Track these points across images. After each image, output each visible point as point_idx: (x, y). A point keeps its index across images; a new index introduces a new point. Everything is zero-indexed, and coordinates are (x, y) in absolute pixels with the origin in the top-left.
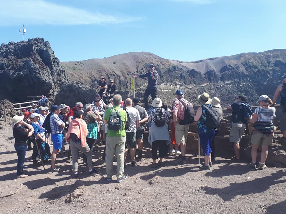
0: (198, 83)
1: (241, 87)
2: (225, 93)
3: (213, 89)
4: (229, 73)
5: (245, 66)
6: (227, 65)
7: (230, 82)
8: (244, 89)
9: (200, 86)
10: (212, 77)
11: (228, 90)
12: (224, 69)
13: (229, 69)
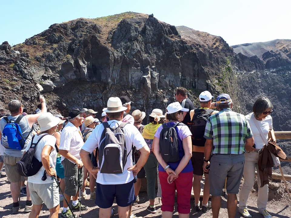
0: (248, 69)
1: (286, 76)
2: (271, 83)
3: (260, 78)
4: (274, 59)
5: (285, 53)
6: (270, 51)
7: (274, 70)
8: (289, 79)
9: (250, 73)
10: (257, 64)
11: (274, 79)
12: (267, 55)
13: (273, 56)
